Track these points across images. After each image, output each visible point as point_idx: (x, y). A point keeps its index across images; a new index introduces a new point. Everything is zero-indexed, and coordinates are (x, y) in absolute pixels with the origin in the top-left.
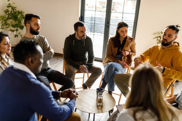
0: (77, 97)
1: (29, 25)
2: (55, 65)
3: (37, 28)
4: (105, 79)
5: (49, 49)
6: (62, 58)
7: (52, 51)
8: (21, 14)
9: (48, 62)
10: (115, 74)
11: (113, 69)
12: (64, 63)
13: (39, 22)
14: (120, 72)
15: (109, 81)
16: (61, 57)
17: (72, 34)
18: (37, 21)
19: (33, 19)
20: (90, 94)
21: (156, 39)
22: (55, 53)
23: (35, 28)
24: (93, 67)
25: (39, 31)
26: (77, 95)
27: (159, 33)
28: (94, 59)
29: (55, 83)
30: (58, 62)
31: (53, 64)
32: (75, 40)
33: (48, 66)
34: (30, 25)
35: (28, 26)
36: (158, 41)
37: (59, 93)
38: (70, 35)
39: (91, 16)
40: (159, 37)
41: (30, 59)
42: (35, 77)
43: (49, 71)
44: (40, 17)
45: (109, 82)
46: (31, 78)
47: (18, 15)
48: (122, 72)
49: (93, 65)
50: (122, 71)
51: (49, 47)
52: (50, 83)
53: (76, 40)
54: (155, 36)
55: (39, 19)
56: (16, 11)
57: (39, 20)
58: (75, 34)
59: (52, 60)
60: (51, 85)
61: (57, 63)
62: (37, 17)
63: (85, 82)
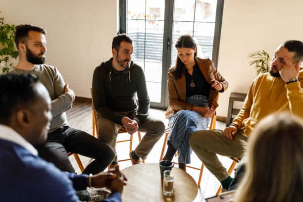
0: (125, 184)
1: (24, 46)
2: (78, 118)
3: (41, 51)
4: (172, 141)
5: (65, 89)
6: (90, 106)
7: (71, 93)
8: (12, 30)
9: (64, 115)
10: (191, 131)
11: (187, 122)
12: (95, 115)
13: (43, 39)
14: (199, 128)
15: (181, 146)
16: (88, 104)
17: (105, 61)
18: (40, 38)
19: (31, 33)
20: (148, 172)
21: (255, 64)
22: (76, 97)
23: (36, 51)
24: (148, 120)
25: (44, 56)
26: (125, 182)
27: (259, 54)
28: (149, 105)
29: (78, 155)
30: (84, 113)
31: (75, 118)
32: (112, 72)
33: (65, 123)
34: (26, 45)
35: (23, 48)
36: (259, 68)
37: (88, 178)
38: (103, 63)
39: (136, 32)
40: (261, 61)
41: (21, 115)
42: (35, 152)
43: (66, 133)
44: (45, 30)
45: (180, 148)
46: (24, 155)
47: (8, 32)
48: (203, 128)
49: (148, 117)
50: (203, 125)
51: (65, 87)
52: (69, 155)
53: (114, 71)
54: (253, 59)
55: (44, 33)
56: (3, 25)
57: (43, 36)
58: (112, 59)
59: (72, 110)
60: (72, 159)
61: (80, 115)
62: (39, 30)
63: (134, 149)
